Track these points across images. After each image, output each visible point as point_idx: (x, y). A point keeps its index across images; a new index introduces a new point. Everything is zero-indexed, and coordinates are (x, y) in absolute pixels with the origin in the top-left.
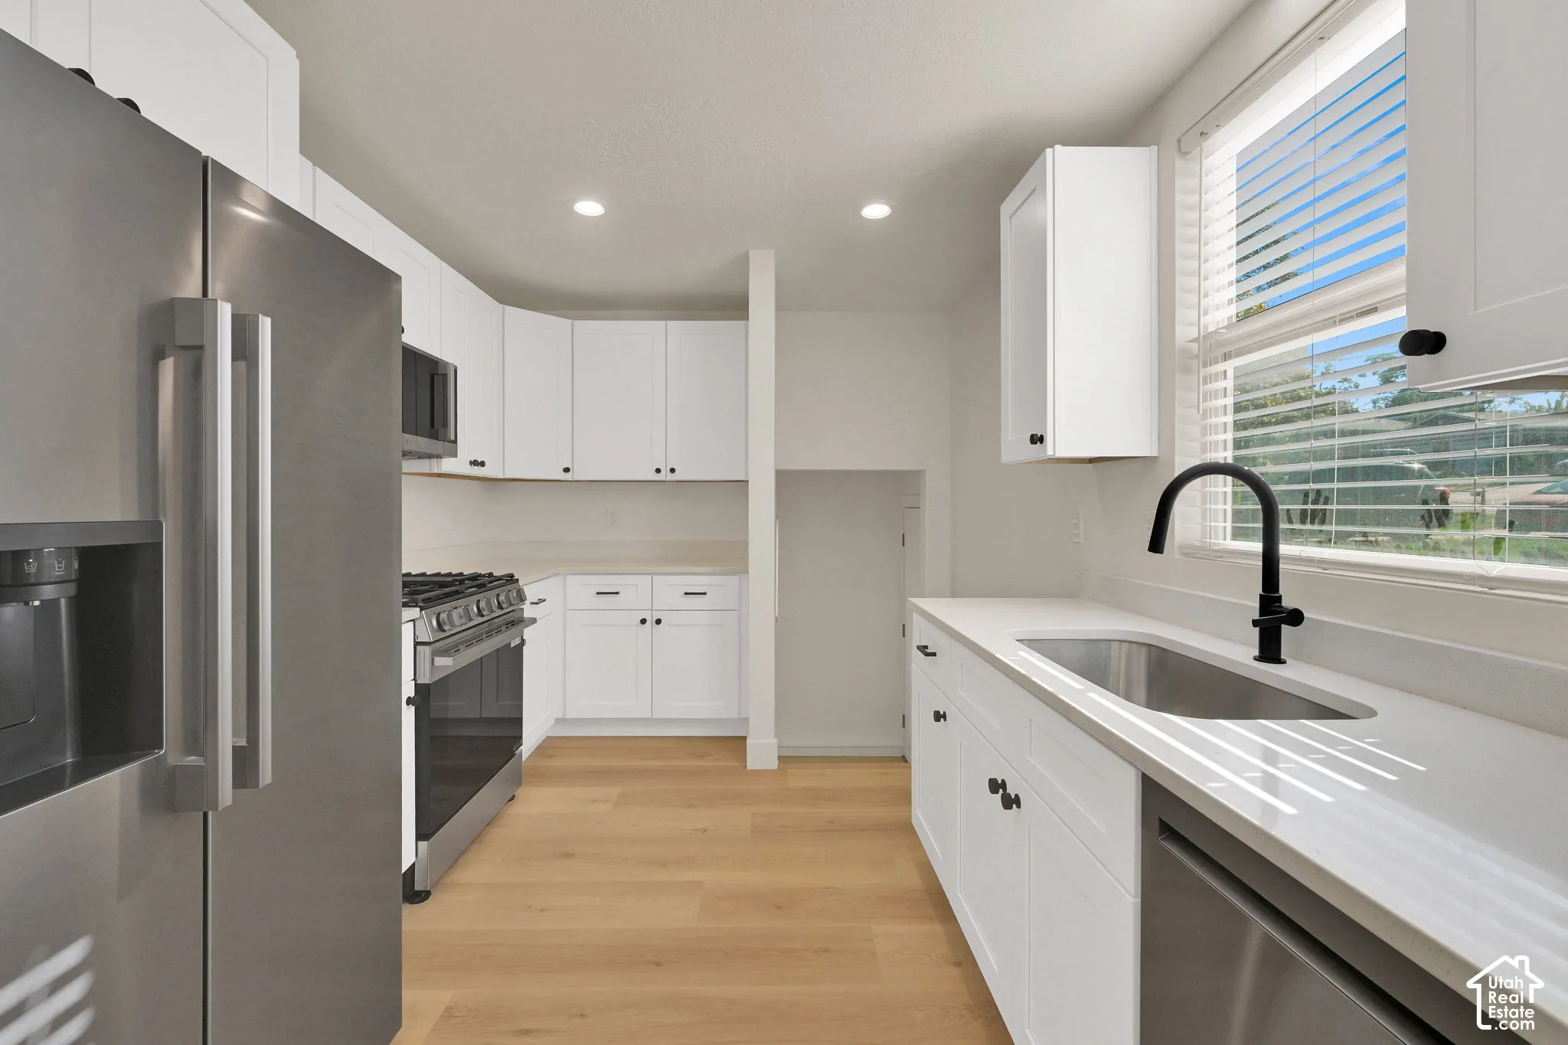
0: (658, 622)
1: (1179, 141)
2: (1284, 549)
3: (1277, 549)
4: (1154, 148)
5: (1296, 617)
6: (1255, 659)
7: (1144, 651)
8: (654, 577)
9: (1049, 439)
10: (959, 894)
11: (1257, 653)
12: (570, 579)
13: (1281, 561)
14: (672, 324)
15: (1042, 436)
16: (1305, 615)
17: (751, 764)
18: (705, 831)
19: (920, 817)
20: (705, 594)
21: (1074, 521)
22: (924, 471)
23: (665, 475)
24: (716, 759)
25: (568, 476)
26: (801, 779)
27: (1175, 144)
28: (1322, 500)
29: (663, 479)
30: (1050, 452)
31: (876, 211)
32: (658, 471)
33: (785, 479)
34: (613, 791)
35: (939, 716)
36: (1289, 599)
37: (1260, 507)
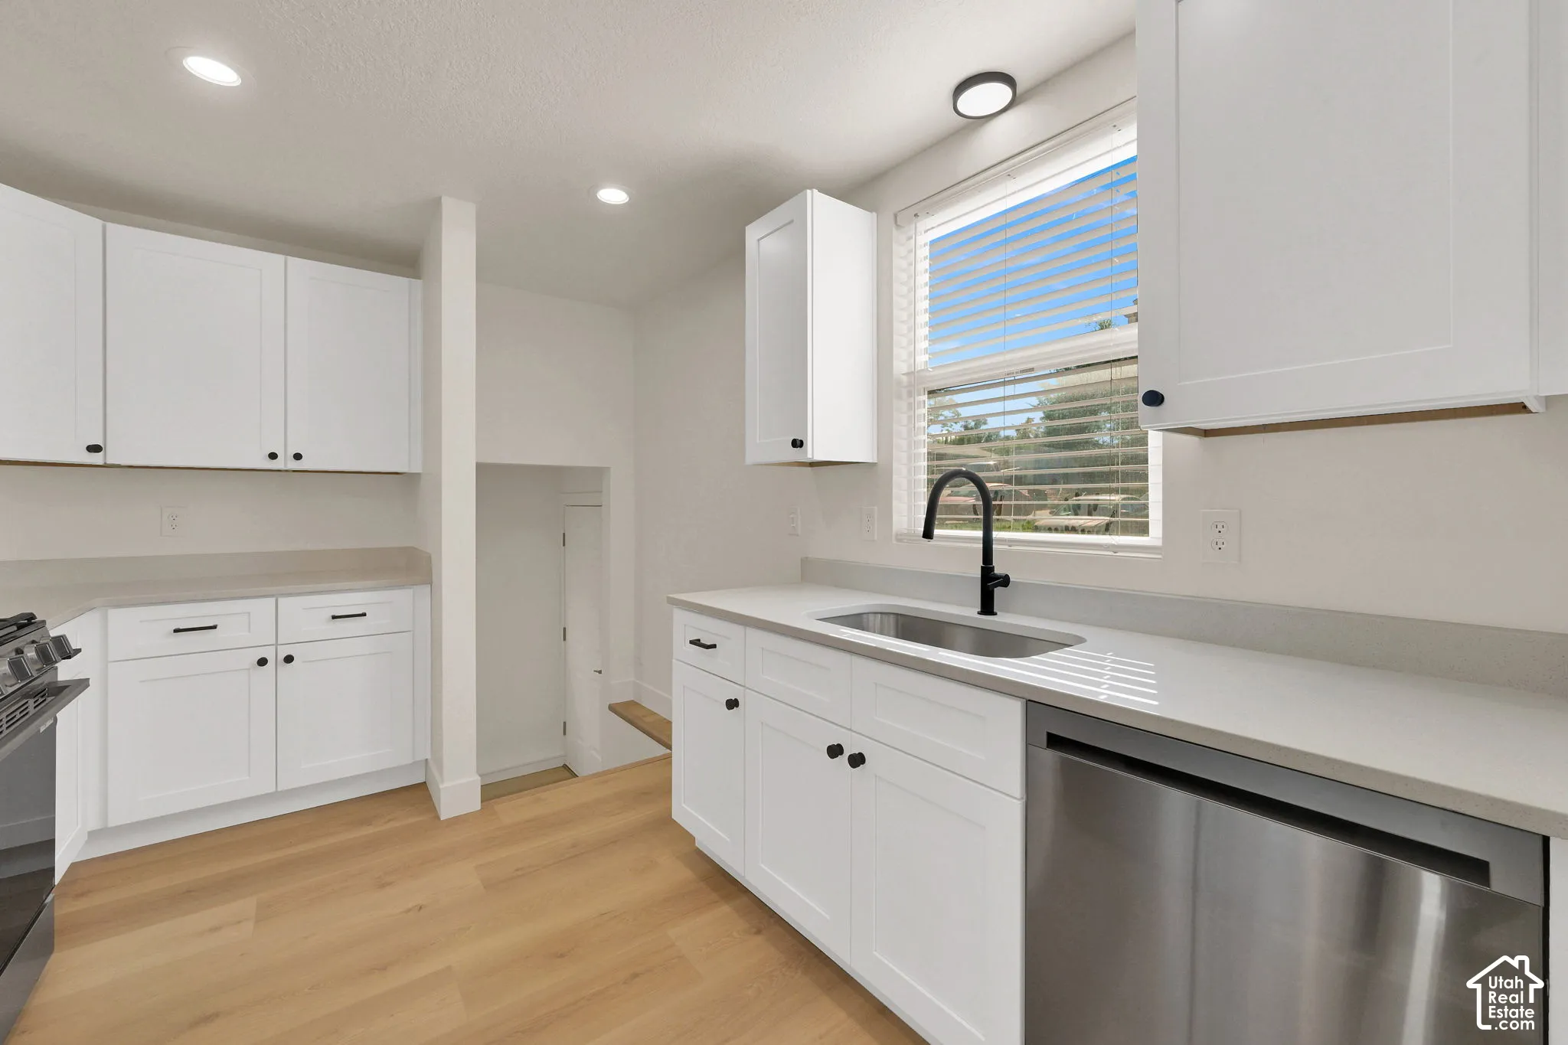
0: (289, 659)
1: (896, 216)
2: (995, 534)
3: (992, 534)
4: (875, 214)
5: (1005, 581)
6: (978, 613)
7: (892, 619)
8: (281, 600)
9: (808, 444)
10: (762, 866)
11: (980, 610)
12: (113, 613)
13: (994, 542)
14: (294, 261)
15: (802, 442)
16: (1011, 580)
17: (446, 812)
18: (421, 908)
19: (685, 810)
20: (364, 615)
21: (792, 516)
22: (609, 468)
23: (283, 463)
24: (390, 820)
25: (96, 458)
26: (515, 811)
27: (892, 217)
28: (999, 498)
29: (281, 467)
30: (809, 456)
31: (613, 196)
32: (273, 456)
33: (485, 472)
34: (246, 905)
35: (732, 704)
36: (999, 569)
37: (981, 503)
